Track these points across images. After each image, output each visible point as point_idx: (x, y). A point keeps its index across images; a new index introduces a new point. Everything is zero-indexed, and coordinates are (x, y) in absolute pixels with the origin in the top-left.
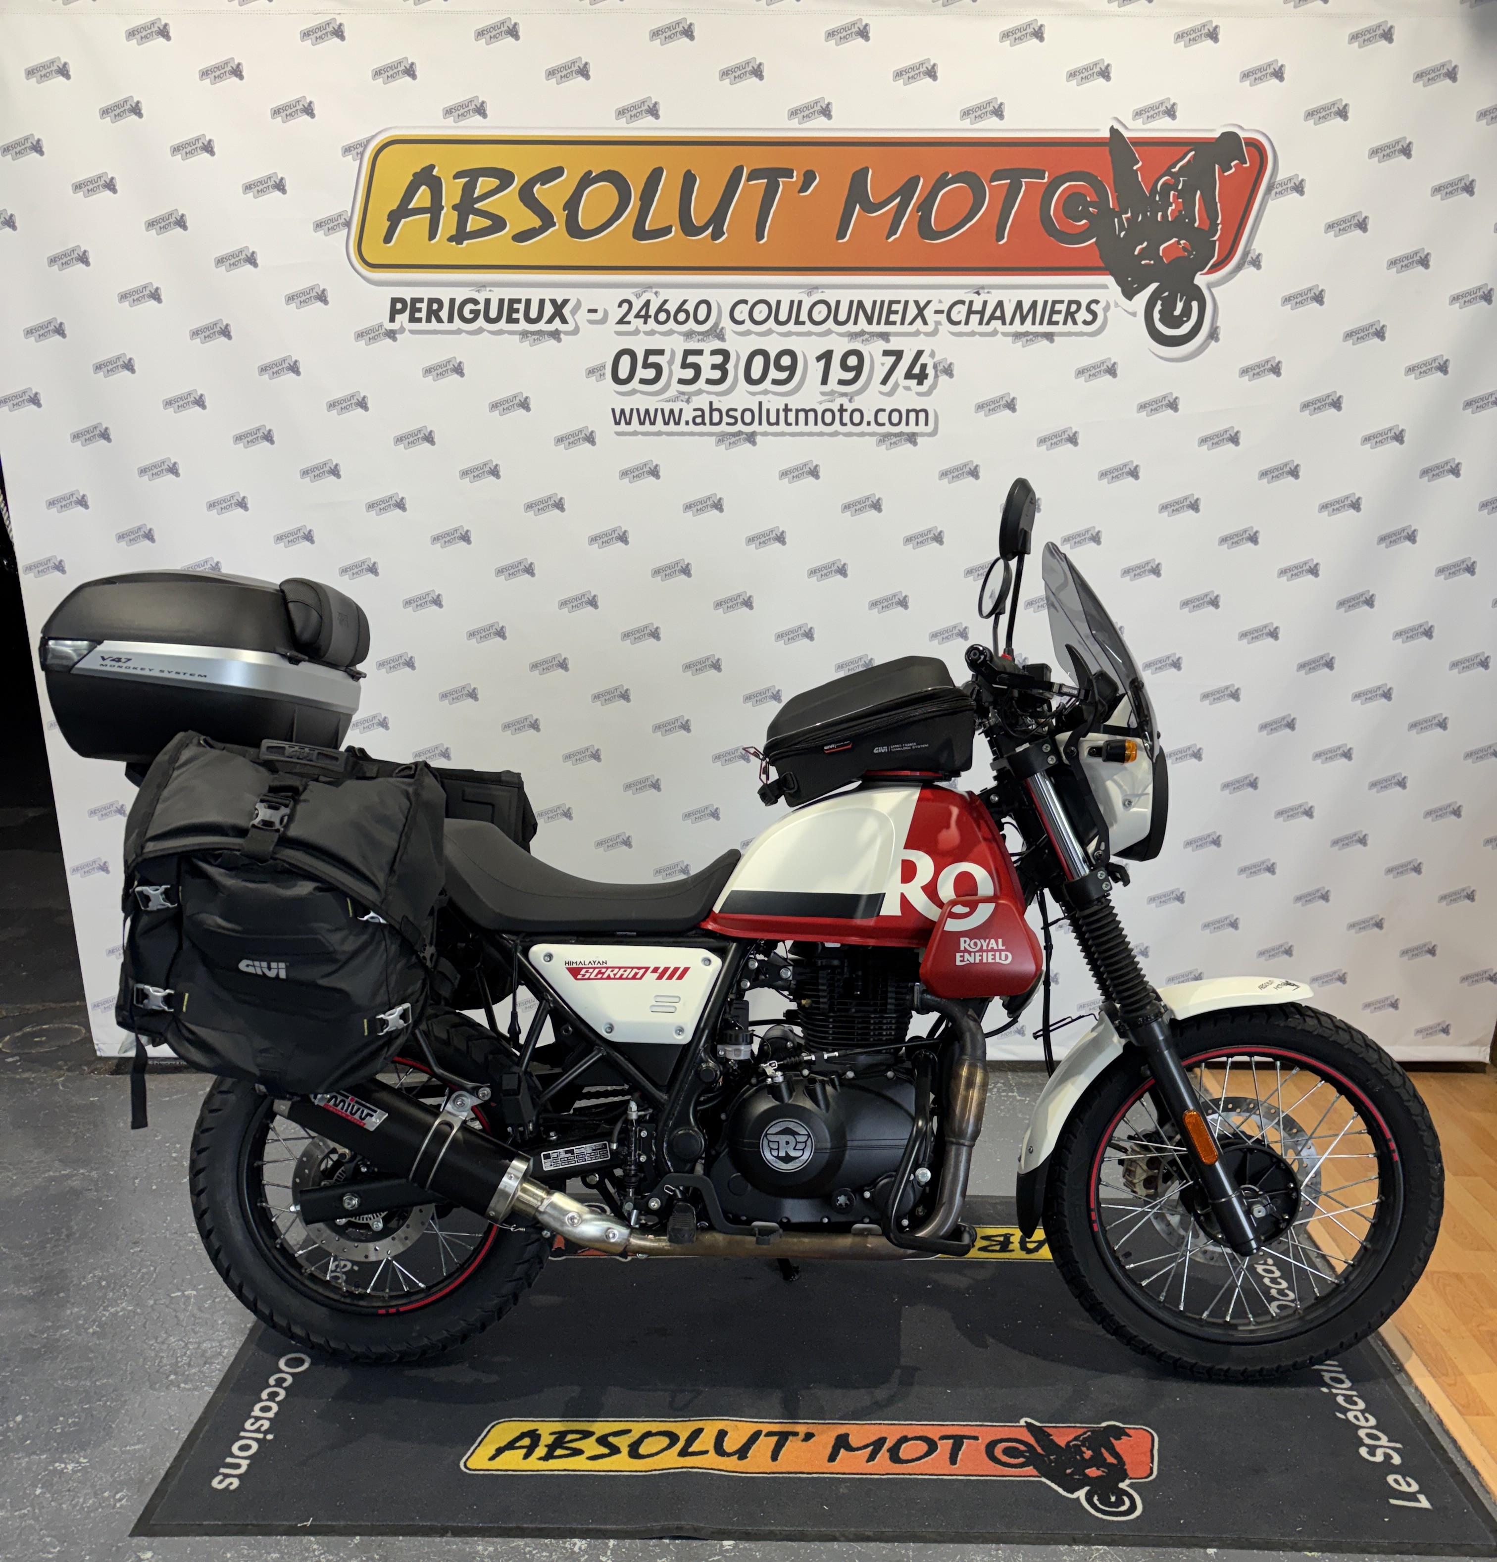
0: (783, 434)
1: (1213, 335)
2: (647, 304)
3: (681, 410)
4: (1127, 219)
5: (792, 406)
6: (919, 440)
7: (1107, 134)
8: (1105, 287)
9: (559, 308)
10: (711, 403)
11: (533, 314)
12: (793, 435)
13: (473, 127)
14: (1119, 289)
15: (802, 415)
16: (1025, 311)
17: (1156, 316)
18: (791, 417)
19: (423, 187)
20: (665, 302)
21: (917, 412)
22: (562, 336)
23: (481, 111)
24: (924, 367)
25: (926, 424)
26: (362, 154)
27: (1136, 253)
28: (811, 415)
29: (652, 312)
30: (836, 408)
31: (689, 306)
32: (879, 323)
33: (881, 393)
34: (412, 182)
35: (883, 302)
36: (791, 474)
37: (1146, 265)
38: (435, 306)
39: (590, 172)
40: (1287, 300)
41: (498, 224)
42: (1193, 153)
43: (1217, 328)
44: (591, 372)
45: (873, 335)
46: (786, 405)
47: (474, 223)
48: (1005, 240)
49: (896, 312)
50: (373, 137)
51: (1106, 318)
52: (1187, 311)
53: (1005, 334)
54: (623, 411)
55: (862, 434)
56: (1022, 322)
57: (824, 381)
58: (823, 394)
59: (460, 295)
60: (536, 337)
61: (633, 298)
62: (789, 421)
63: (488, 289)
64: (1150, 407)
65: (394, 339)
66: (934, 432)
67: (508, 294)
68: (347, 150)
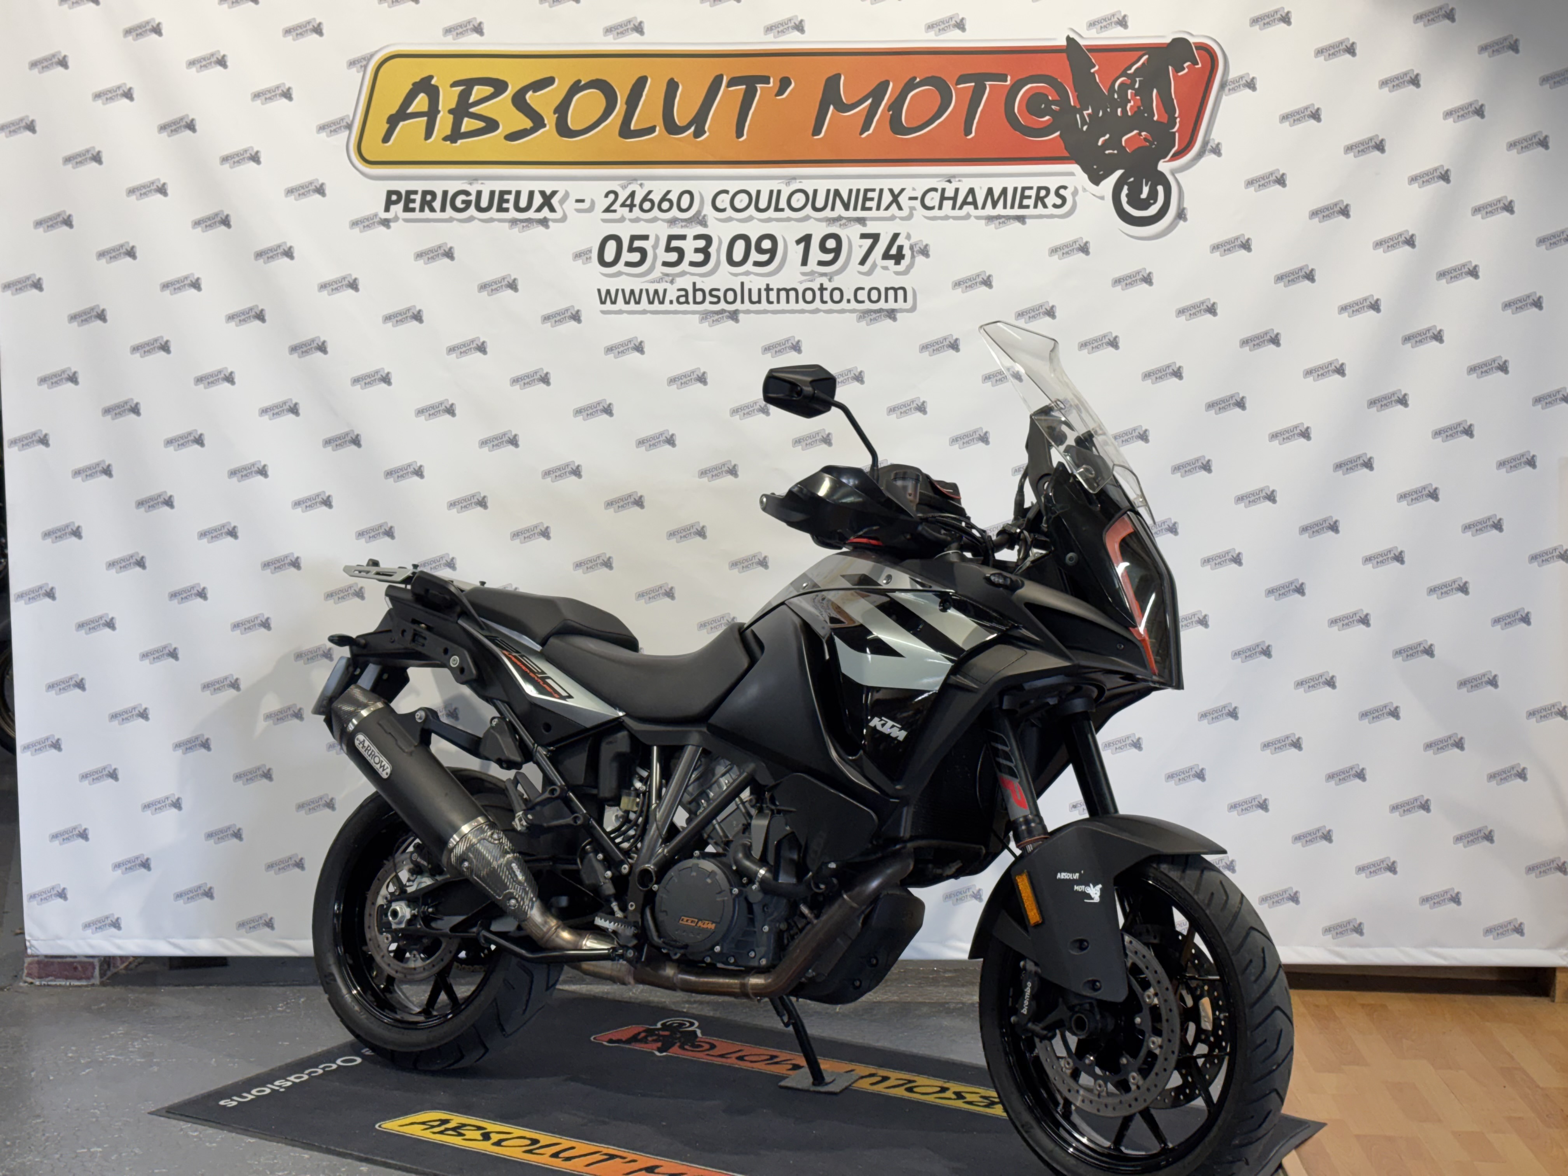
0: (765, 312)
1: (1182, 215)
2: (632, 195)
3: (665, 291)
4: (1089, 115)
5: (774, 286)
6: (899, 315)
7: (1063, 42)
8: (1072, 174)
9: (547, 200)
10: (694, 284)
11: (523, 203)
12: (775, 312)
13: (470, 43)
14: (1085, 176)
15: (783, 294)
16: (996, 197)
17: (1124, 199)
18: (773, 296)
20: (650, 192)
21: (895, 290)
22: (550, 223)
24: (900, 248)
25: (905, 300)
26: (366, 66)
27: (1100, 143)
28: (792, 294)
29: (637, 201)
30: (816, 286)
31: (673, 197)
32: (855, 209)
33: (860, 273)
35: (858, 191)
36: (774, 350)
37: (1109, 154)
38: (429, 198)
40: (1251, 183)
41: (491, 125)
42: (1146, 57)
43: (1184, 209)
44: (578, 256)
45: (850, 220)
46: (768, 285)
49: (872, 199)
50: (377, 52)
51: (1075, 202)
52: (1153, 195)
53: (978, 218)
54: (608, 292)
55: (843, 311)
56: (994, 207)
57: (804, 262)
58: (803, 274)
59: (453, 187)
60: (525, 224)
61: (618, 190)
62: (771, 299)
63: (480, 182)
64: (1125, 281)
65: (388, 227)
66: (913, 309)
67: (498, 186)
68: (352, 63)
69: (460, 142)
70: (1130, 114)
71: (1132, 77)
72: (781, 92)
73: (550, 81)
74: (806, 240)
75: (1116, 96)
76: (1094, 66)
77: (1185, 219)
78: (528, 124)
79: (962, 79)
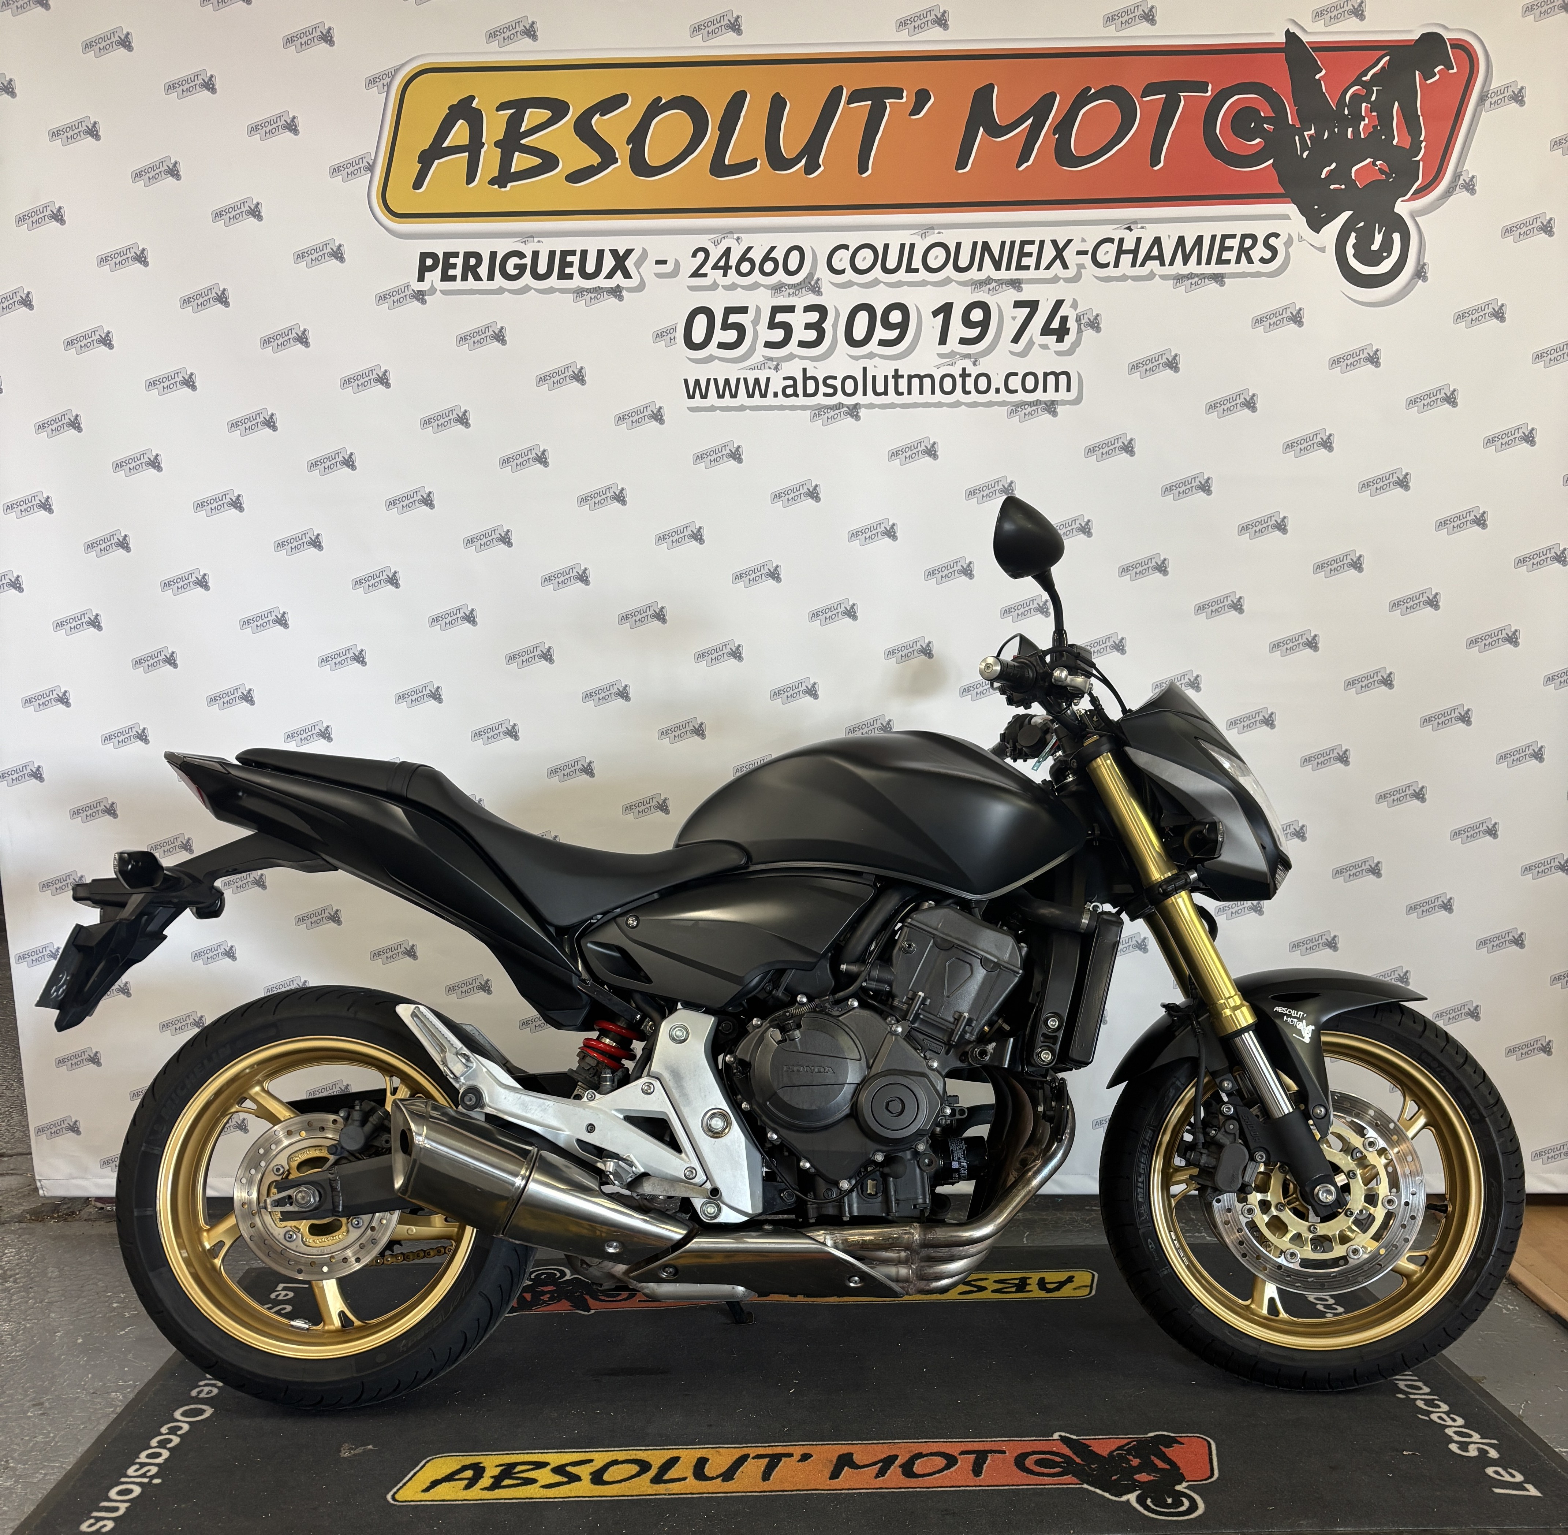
0: (893, 406)
1: (1420, 273)
2: (727, 252)
3: (768, 379)
4: (1311, 137)
5: (904, 371)
6: (1060, 409)
7: (1283, 39)
9: (620, 260)
10: (805, 370)
11: (590, 268)
12: (904, 406)
13: (521, 51)
15: (915, 382)
16: (1188, 249)
18: (903, 385)
20: (749, 249)
21: (1057, 375)
22: (624, 293)
24: (1064, 319)
25: (1068, 390)
26: (389, 85)
27: (1323, 176)
28: (927, 382)
29: (733, 262)
31: (779, 255)
32: (1008, 268)
33: (1012, 353)
35: (1013, 243)
37: (1334, 189)
38: (473, 261)
41: (549, 162)
42: (1388, 58)
43: (1425, 264)
44: (659, 335)
45: (1001, 282)
46: (896, 371)
49: (1030, 255)
50: (403, 65)
51: (1288, 256)
53: (1164, 277)
54: (697, 382)
55: (990, 404)
57: (943, 341)
58: (941, 356)
59: (503, 247)
60: (593, 295)
61: (710, 247)
62: (900, 390)
63: (536, 240)
66: (1078, 399)
67: (560, 245)
68: (372, 81)
69: (509, 185)
70: (1362, 136)
73: (619, 100)
74: (946, 310)
77: (1425, 279)
78: (594, 159)
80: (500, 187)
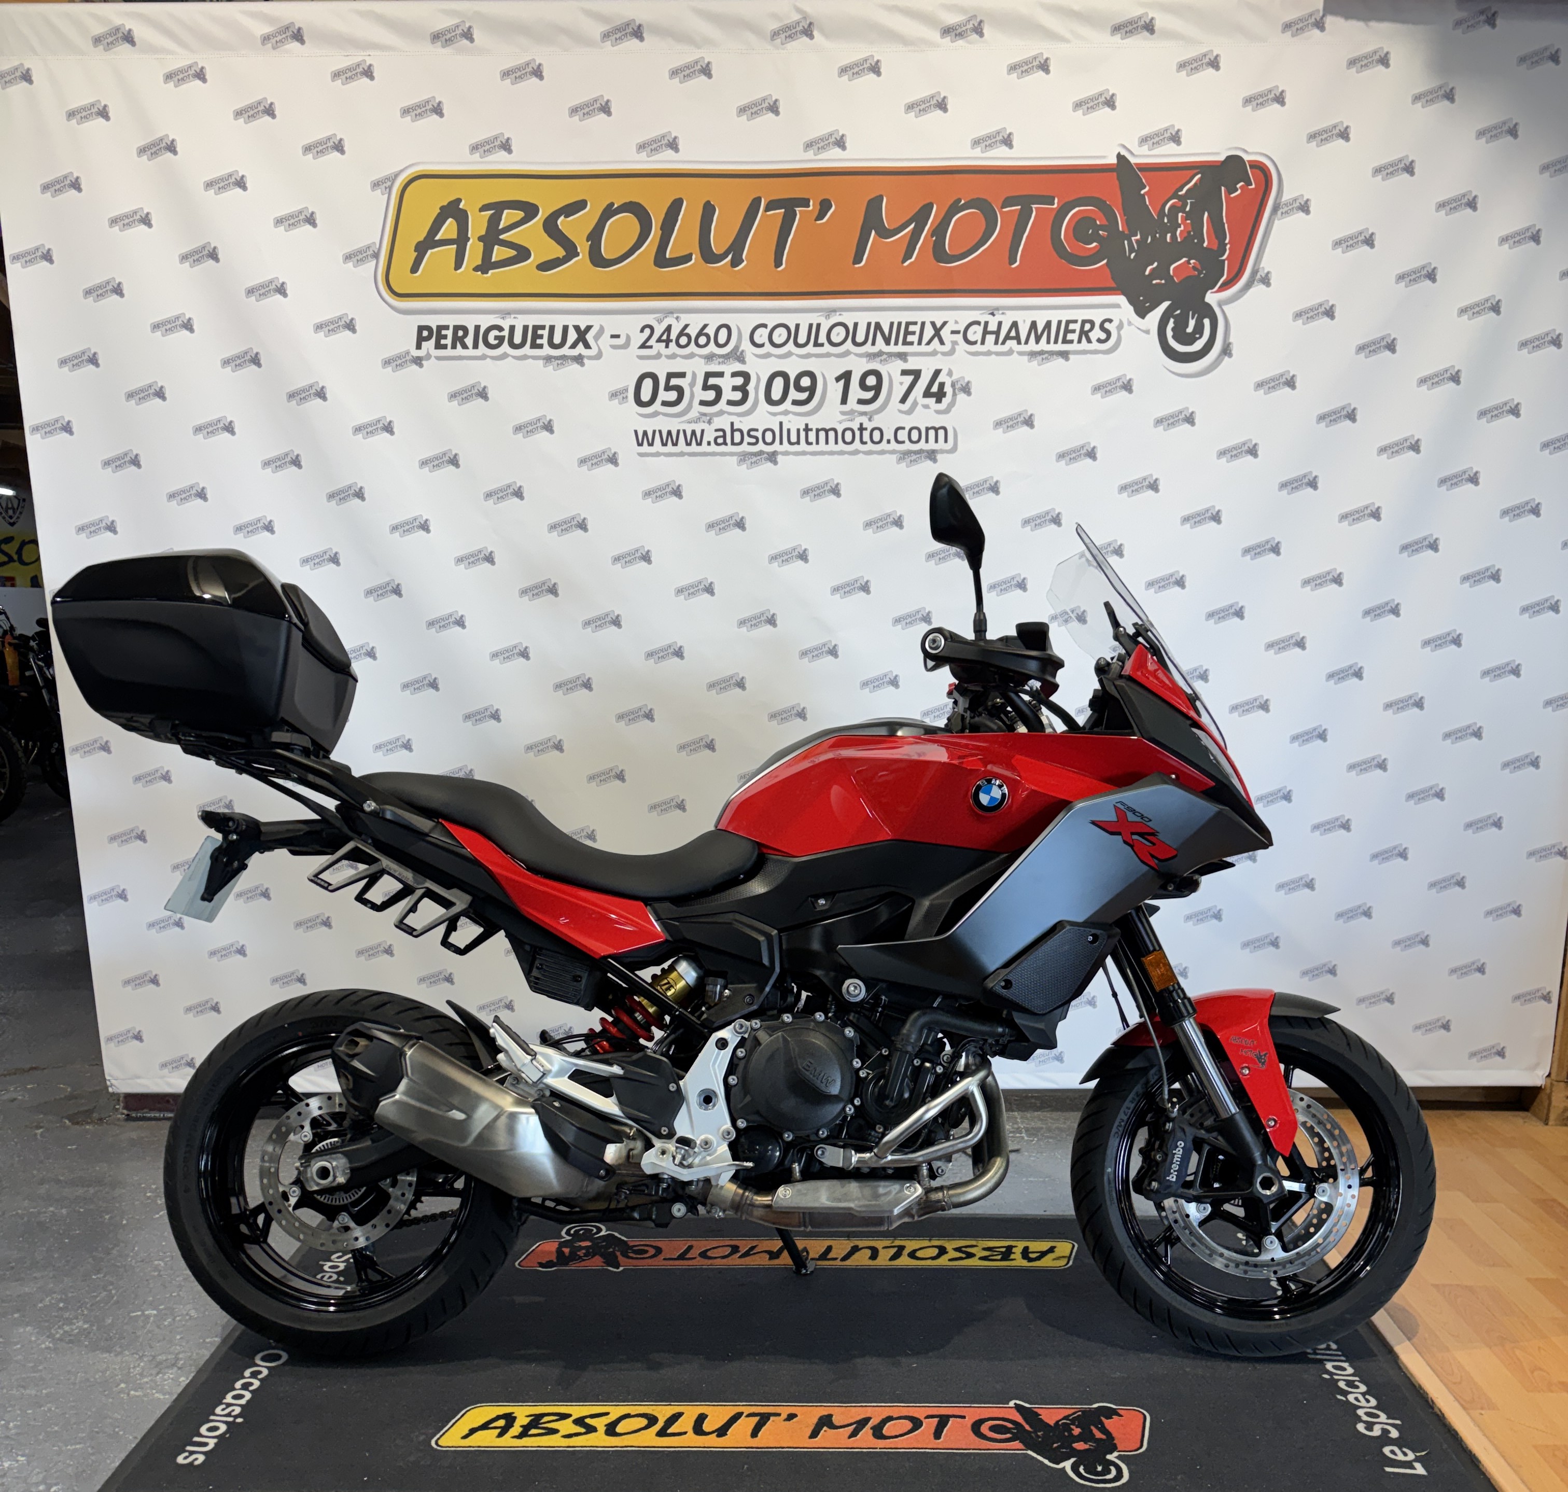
0: (804, 453)
1: (1227, 351)
2: (669, 329)
3: (703, 431)
4: (1137, 241)
5: (813, 425)
6: (939, 457)
7: (1114, 161)
8: (1118, 306)
9: (582, 335)
10: (732, 424)
11: (557, 339)
12: (814, 453)
13: (499, 162)
14: (1131, 308)
15: (822, 435)
16: (1039, 331)
17: (1169, 333)
18: (812, 436)
19: (450, 220)
20: (686, 326)
21: (936, 430)
22: (586, 361)
23: (506, 146)
24: (942, 385)
25: (946, 441)
26: (390, 188)
27: (1147, 273)
28: (831, 434)
29: (673, 336)
30: (856, 427)
31: (710, 331)
32: (896, 343)
33: (900, 411)
34: (439, 214)
35: (900, 324)
36: (814, 492)
37: (1157, 284)
38: (460, 333)
39: (612, 204)
40: (1298, 315)
41: (523, 254)
42: (1199, 176)
43: (1230, 344)
44: (614, 395)
45: (890, 355)
46: (807, 425)
47: (499, 253)
48: (1018, 263)
49: (913, 333)
50: (402, 172)
51: (1119, 337)
52: (1199, 329)
53: (1021, 353)
54: (645, 433)
55: (882, 452)
56: (1037, 341)
57: (844, 401)
58: (843, 413)
59: (485, 322)
60: (559, 362)
61: (655, 324)
62: (810, 440)
63: (513, 316)
64: (1166, 421)
65: (421, 366)
66: (954, 449)
67: (532, 321)
68: (376, 185)
69: (490, 272)
70: (1179, 240)
71: (1183, 199)
72: (821, 216)
73: (579, 205)
75: (1166, 221)
76: (1145, 187)
79: (1008, 202)
80: (483, 273)
